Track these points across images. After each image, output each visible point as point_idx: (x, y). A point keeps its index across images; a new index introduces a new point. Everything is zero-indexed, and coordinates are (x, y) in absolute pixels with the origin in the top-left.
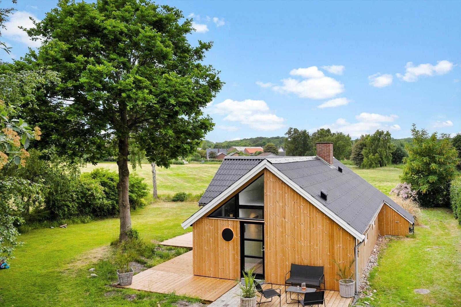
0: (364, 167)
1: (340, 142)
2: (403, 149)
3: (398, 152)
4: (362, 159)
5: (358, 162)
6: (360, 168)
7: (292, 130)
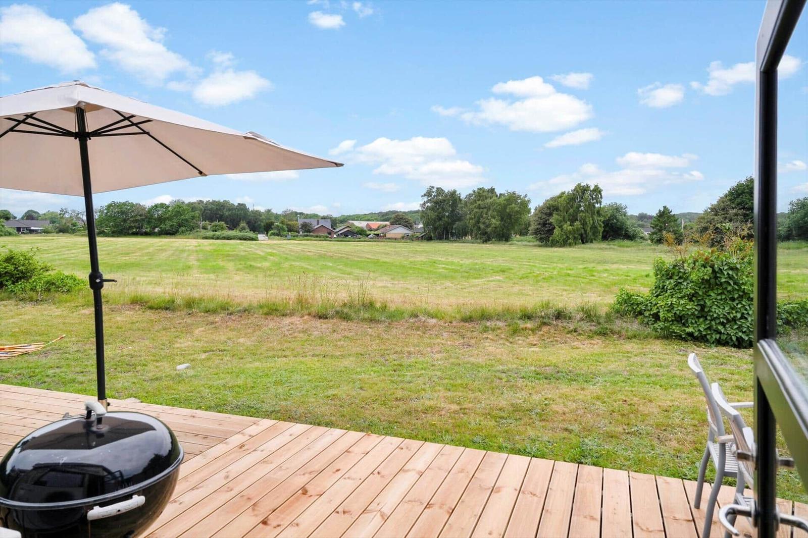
0: (554, 244)
1: (513, 205)
2: (620, 217)
3: (611, 222)
4: (551, 231)
5: (544, 236)
6: (546, 246)
7: (433, 190)
